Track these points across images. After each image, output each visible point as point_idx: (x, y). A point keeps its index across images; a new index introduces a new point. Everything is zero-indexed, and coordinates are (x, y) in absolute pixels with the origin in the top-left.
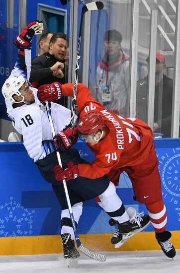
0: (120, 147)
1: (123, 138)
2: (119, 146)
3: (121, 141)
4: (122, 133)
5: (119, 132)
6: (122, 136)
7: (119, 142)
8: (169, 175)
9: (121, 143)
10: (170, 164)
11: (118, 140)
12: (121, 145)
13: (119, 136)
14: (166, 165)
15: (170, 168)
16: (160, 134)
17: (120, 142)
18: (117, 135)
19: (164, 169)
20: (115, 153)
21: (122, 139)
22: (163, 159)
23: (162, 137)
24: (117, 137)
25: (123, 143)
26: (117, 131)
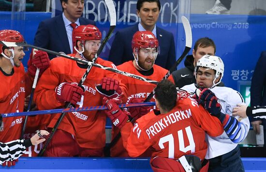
1: (158, 132)
5: (161, 124)
6: (158, 129)
11: (152, 127)
12: (150, 132)
13: (156, 126)
17: (152, 130)
18: (157, 123)
25: (153, 134)
26: (161, 120)
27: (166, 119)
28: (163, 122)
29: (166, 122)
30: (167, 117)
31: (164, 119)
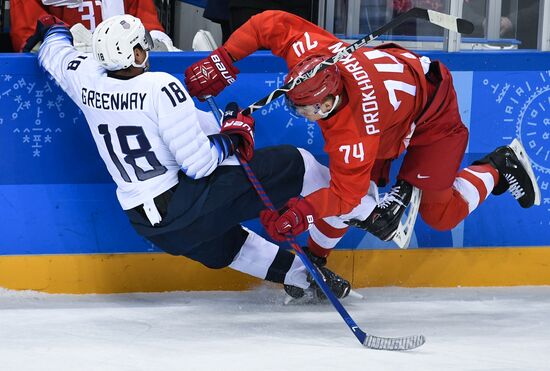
0: (371, 130)
1: (376, 108)
2: (368, 127)
3: (373, 117)
4: (374, 97)
5: (368, 97)
6: (373, 106)
7: (369, 118)
8: (531, 129)
9: (373, 121)
10: (534, 105)
11: (365, 116)
12: (372, 126)
13: (367, 107)
14: (525, 107)
15: (534, 114)
16: (513, 40)
17: (371, 119)
18: (364, 105)
19: (522, 114)
20: (361, 145)
21: (373, 113)
22: (519, 94)
23: (519, 48)
24: (364, 109)
25: (377, 120)
26: (364, 95)
27: (364, 85)
28: (367, 92)
29: (368, 87)
30: (359, 83)
31: (363, 89)
